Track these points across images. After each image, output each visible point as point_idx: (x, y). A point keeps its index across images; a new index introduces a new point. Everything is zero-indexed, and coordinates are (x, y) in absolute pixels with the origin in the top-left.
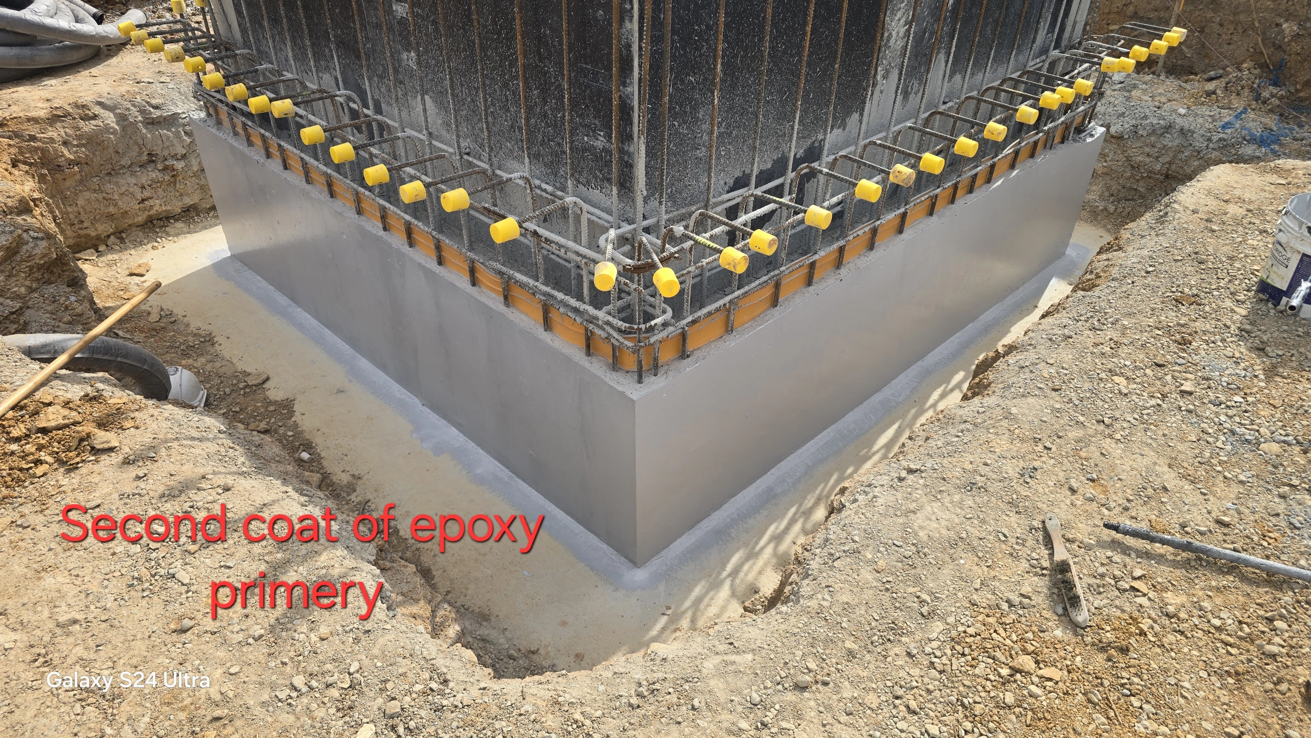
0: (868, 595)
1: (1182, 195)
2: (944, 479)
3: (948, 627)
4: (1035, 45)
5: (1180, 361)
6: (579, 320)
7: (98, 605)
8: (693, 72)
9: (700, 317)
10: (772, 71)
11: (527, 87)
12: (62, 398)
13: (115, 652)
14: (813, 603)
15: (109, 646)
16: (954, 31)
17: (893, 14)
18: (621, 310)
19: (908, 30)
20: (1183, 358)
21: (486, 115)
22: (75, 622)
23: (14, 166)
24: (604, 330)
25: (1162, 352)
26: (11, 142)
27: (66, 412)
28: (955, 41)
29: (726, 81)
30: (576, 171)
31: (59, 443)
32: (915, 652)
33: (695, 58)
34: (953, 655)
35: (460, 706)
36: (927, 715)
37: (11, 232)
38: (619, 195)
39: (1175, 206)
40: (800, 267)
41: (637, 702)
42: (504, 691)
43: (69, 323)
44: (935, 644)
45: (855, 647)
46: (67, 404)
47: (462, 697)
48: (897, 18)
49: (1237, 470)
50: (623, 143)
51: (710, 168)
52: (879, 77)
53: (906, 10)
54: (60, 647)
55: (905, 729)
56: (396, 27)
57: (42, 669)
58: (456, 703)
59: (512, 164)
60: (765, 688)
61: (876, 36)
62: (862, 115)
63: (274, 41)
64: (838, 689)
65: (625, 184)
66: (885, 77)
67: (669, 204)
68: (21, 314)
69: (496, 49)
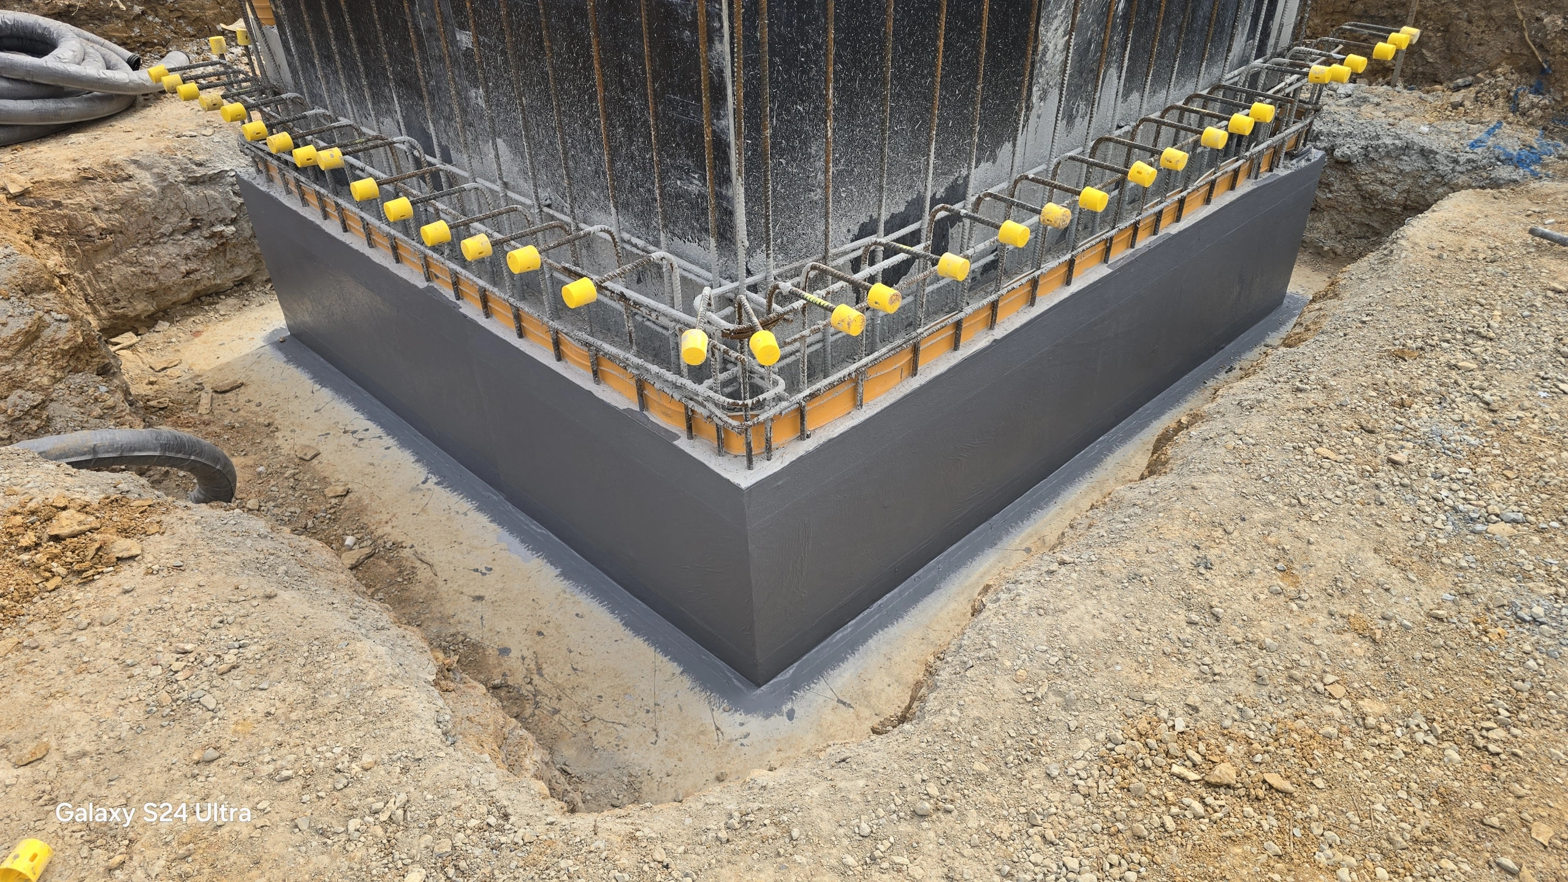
0: (1005, 708)
1: (1411, 228)
2: (1102, 572)
3: (1096, 744)
4: (1231, 54)
5: (1398, 426)
6: (677, 396)
7: (112, 735)
8: (801, 100)
9: (819, 390)
10: (899, 95)
11: (611, 126)
12: (79, 501)
13: (130, 787)
14: (939, 720)
15: (123, 781)
16: (1126, 41)
17: (1048, 22)
18: (725, 384)
19: (1068, 42)
20: (1400, 423)
21: (566, 159)
22: (84, 754)
23: (37, 238)
24: (705, 407)
25: (1375, 417)
26: (34, 210)
27: (82, 517)
28: (1127, 52)
29: (842, 109)
30: (669, 221)
31: (73, 552)
32: (1055, 773)
33: (802, 83)
34: (1100, 776)
35: (521, 843)
36: (1067, 846)
37: (30, 314)
38: (719, 246)
39: (1402, 242)
40: (942, 327)
41: (726, 836)
42: (574, 826)
43: (100, 417)
44: (1081, 764)
45: (986, 769)
46: (83, 508)
47: (524, 833)
48: (1053, 28)
49: (1458, 554)
50: (720, 186)
51: (827, 213)
52: (1035, 99)
53: (1065, 18)
54: (67, 782)
55: (1039, 862)
56: (462, 59)
57: (46, 808)
58: (516, 840)
59: (596, 215)
60: (878, 817)
61: (1026, 49)
62: (1014, 145)
63: (328, 83)
64: (962, 815)
65: (725, 236)
66: (1043, 98)
67: (780, 257)
68: (44, 408)
69: (574, 80)
